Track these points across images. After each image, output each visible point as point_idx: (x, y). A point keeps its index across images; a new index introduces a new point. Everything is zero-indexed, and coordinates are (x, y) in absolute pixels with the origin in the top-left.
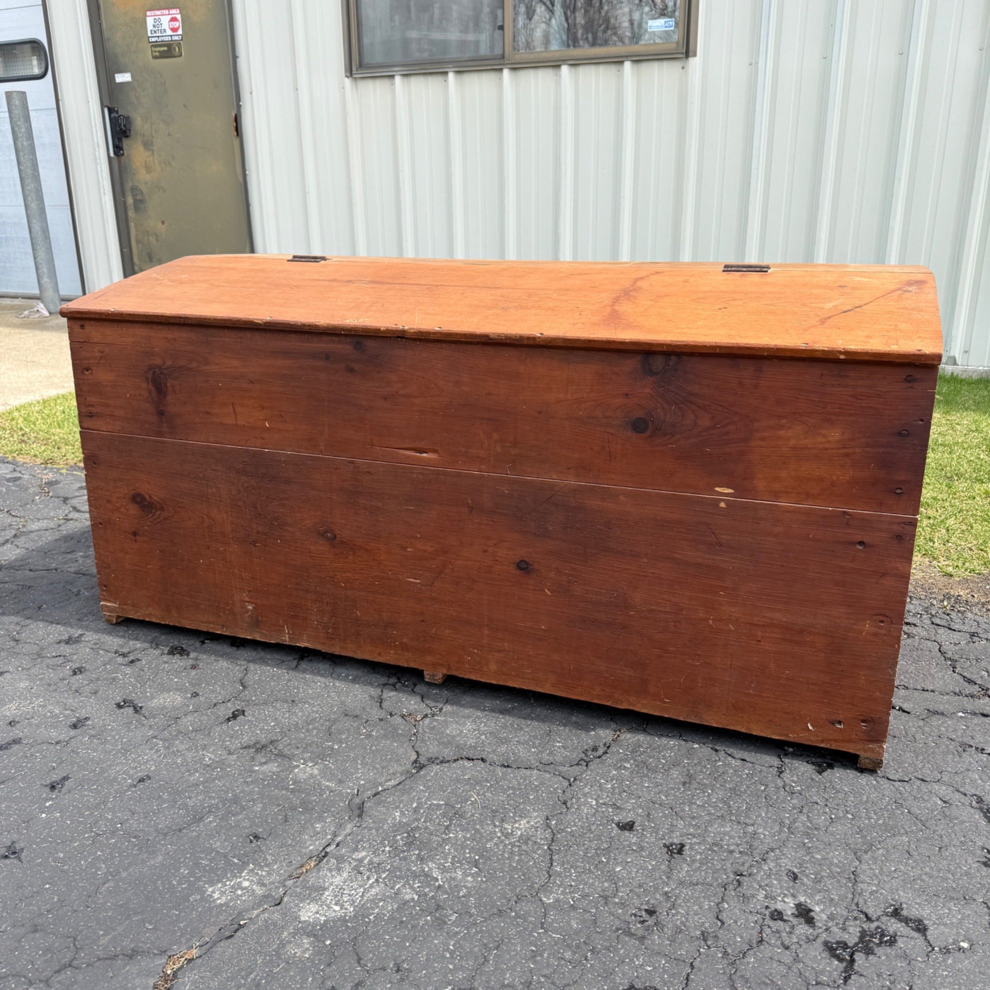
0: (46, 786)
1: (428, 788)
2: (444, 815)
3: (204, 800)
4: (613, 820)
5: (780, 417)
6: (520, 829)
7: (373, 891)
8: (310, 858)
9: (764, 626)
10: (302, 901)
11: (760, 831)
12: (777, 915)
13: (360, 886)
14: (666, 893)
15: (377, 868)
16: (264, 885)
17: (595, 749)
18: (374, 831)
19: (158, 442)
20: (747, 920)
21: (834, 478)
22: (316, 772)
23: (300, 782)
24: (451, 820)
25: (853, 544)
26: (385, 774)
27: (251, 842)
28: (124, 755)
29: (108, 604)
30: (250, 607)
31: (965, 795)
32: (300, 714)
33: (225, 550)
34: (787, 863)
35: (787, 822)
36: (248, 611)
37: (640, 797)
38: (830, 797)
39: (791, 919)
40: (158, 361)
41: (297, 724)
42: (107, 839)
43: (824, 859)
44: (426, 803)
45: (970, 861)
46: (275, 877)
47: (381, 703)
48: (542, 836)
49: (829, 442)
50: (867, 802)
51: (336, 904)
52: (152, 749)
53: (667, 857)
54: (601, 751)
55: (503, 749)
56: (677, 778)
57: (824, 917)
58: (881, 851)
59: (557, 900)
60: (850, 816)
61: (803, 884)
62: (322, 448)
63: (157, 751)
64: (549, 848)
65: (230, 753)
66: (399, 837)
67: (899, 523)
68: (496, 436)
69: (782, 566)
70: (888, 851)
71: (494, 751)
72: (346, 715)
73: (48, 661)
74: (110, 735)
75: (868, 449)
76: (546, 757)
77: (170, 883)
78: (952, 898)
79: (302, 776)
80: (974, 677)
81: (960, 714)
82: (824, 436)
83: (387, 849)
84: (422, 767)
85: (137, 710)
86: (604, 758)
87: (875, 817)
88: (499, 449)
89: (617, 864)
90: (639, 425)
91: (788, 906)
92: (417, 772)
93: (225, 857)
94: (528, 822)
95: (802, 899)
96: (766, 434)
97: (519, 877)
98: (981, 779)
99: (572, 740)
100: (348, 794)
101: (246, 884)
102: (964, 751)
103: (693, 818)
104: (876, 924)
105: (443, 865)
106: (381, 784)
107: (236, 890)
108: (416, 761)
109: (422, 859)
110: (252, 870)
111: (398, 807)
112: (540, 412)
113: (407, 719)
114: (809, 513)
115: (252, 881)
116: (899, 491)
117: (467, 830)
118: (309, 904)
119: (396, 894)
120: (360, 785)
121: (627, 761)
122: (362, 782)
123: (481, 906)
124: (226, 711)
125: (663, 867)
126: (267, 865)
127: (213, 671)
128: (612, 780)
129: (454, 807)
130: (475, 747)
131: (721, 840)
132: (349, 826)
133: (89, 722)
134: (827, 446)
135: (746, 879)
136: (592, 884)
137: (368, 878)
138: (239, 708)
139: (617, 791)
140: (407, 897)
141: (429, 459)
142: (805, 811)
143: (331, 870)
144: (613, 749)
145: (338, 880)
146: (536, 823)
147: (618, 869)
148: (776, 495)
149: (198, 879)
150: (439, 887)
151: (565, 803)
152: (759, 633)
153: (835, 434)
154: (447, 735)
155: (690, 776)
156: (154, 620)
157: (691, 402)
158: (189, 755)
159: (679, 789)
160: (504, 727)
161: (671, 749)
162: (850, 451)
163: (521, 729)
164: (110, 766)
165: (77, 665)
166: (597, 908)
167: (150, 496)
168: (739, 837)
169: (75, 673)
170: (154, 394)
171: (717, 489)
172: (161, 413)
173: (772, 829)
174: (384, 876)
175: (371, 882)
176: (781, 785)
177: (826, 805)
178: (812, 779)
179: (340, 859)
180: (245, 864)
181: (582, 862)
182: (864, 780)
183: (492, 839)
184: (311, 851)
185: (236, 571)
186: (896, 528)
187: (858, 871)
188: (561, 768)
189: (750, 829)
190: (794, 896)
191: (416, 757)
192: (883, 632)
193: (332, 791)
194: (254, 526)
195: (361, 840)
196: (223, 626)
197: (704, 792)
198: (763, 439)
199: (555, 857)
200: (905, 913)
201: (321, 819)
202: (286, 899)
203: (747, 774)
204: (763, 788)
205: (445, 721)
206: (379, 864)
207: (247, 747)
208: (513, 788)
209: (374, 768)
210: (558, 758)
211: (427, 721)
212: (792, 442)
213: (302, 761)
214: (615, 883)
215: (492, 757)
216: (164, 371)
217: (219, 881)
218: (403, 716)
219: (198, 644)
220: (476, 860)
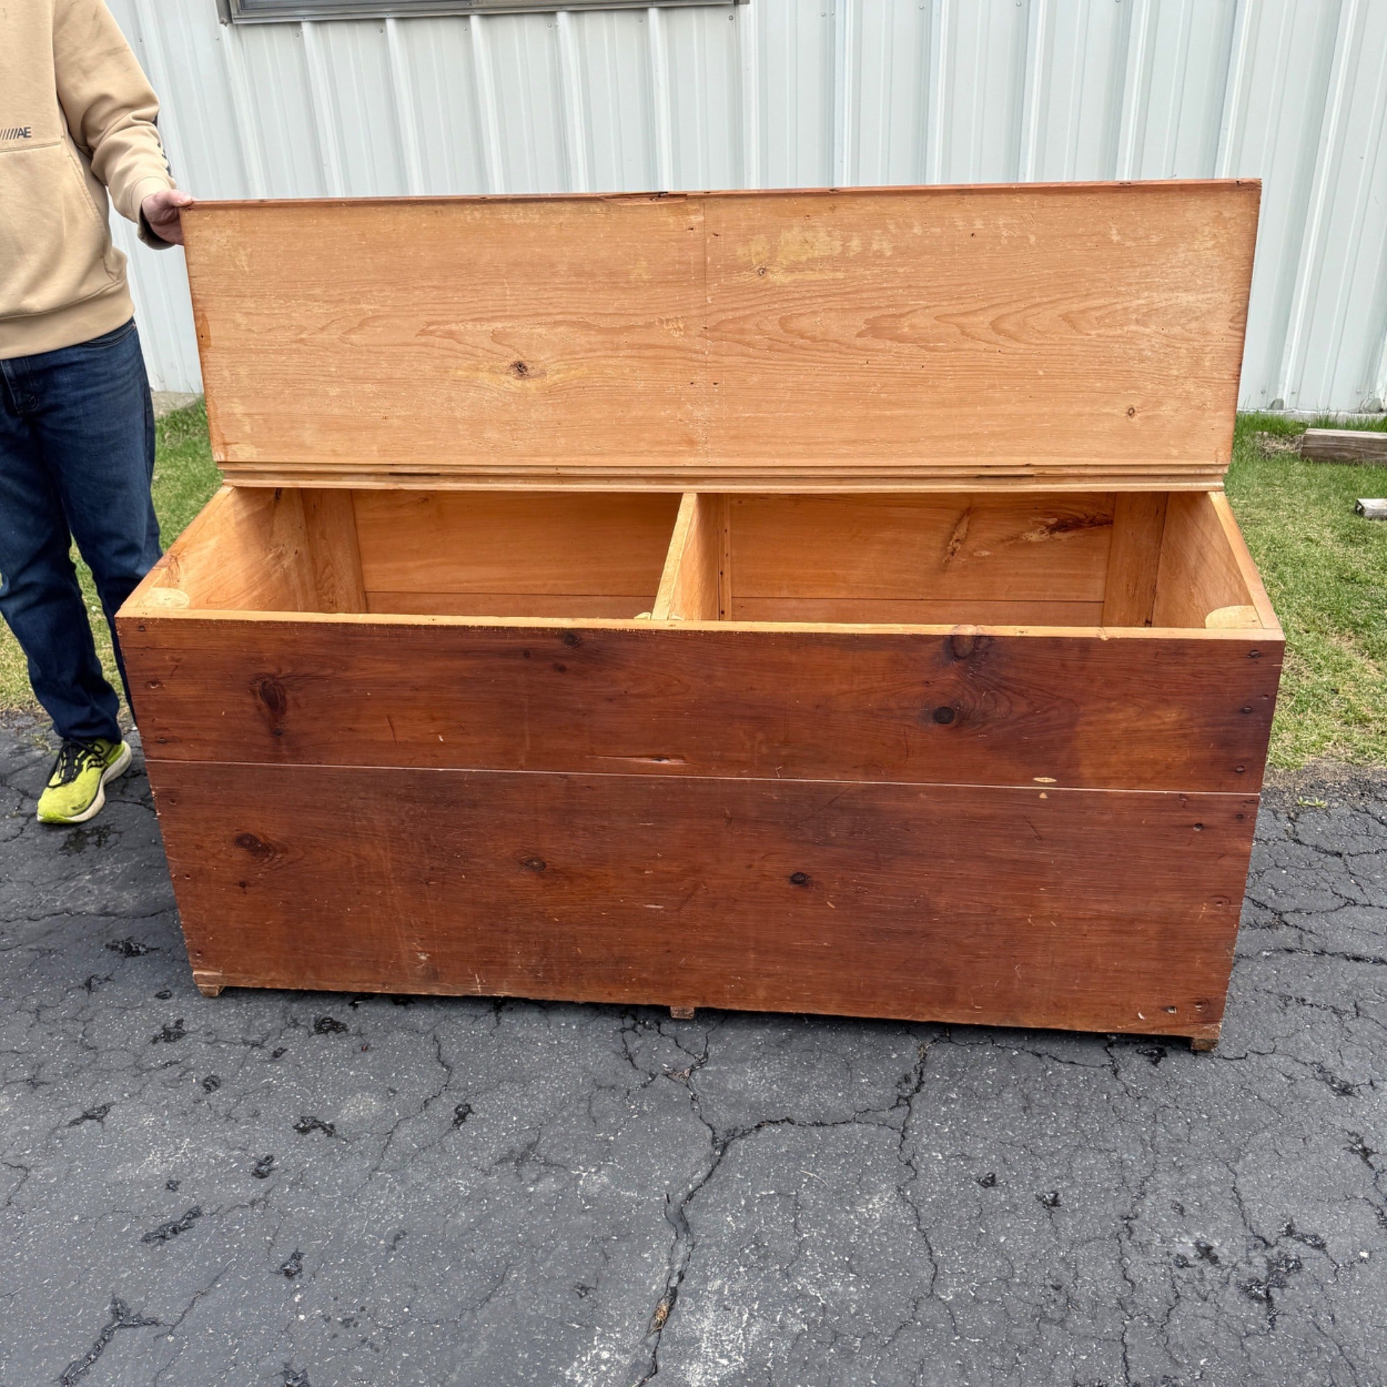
0: (278, 1273)
1: (747, 1174)
2: (784, 1208)
3: (492, 1249)
4: (970, 1176)
5: (1109, 700)
6: (878, 1211)
7: (755, 1330)
8: (659, 1301)
9: (1090, 919)
10: (681, 1362)
11: (1125, 1156)
12: (1183, 1263)
13: (737, 1327)
14: (1063, 1259)
15: (742, 1297)
16: (625, 1351)
17: (907, 1079)
18: (714, 1249)
19: (275, 769)
20: (1155, 1274)
21: (1170, 759)
22: (606, 1180)
23: (594, 1199)
24: (795, 1215)
25: (1190, 826)
26: (688, 1166)
27: (581, 1297)
28: (351, 1203)
29: (206, 973)
30: (423, 958)
31: (1305, 1064)
32: (541, 1096)
33: (384, 893)
34: (1169, 1195)
35: (1147, 1138)
36: (421, 962)
37: (986, 1139)
38: (1177, 1095)
39: (1196, 1262)
40: (271, 669)
41: (546, 1112)
42: (404, 1332)
43: (1200, 1177)
44: (756, 1198)
45: (1337, 1150)
46: (632, 1339)
47: (631, 1060)
48: (904, 1214)
49: (1164, 723)
50: (1215, 1094)
51: (721, 1357)
52: (383, 1188)
53: (1045, 1212)
54: (915, 1080)
55: (805, 1100)
56: (1014, 1104)
57: (1226, 1251)
58: (1250, 1155)
59: (957, 1295)
60: (1205, 1116)
61: (1192, 1216)
62: (522, 762)
63: (392, 1190)
64: (919, 1230)
65: (487, 1174)
66: (747, 1251)
67: (1240, 803)
68: (760, 736)
69: (1111, 855)
70: (1257, 1155)
71: (797, 1105)
72: (600, 1087)
73: (159, 1074)
74: (316, 1178)
75: (1208, 729)
76: (860, 1103)
77: (516, 1376)
78: (1335, 1201)
79: (594, 1190)
80: (1262, 899)
81: (1265, 953)
82: (1159, 717)
83: (742, 1269)
84: (725, 1146)
85: (330, 1130)
86: (923, 1090)
87: (1229, 1112)
88: (764, 750)
89: (998, 1234)
90: (944, 715)
91: (1186, 1246)
92: (722, 1155)
93: (562, 1323)
94: (881, 1199)
95: (1198, 1234)
96: (1093, 718)
97: (904, 1275)
98: (1313, 1040)
99: (877, 1071)
100: (658, 1202)
101: (605, 1355)
102: (1286, 1005)
103: (1052, 1154)
104: (1276, 1249)
105: (813, 1277)
106: (689, 1181)
107: (598, 1365)
108: (714, 1140)
109: (788, 1275)
110: (602, 1335)
111: (725, 1209)
112: (818, 707)
113: (675, 1078)
114: (1141, 798)
115: (610, 1350)
116: (1240, 769)
117: (822, 1226)
118: (690, 1364)
119: (782, 1327)
120: (667, 1187)
121: (950, 1089)
122: (667, 1182)
123: (880, 1322)
124: (445, 1109)
125: (1047, 1226)
126: (617, 1324)
127: (394, 1048)
128: (946, 1120)
129: (789, 1196)
130: (773, 1104)
131: (1091, 1178)
132: (681, 1247)
133: (276, 1164)
134: (1162, 727)
135: (1135, 1222)
136: (984, 1265)
137: (741, 1315)
138: (459, 1102)
139: (958, 1135)
140: (796, 1329)
141: (672, 767)
142: (1159, 1119)
143: (692, 1313)
144: (928, 1075)
145: (706, 1324)
146: (890, 1198)
147: (1002, 1240)
148: (1105, 782)
149: (546, 1362)
150: (824, 1307)
151: (909, 1163)
152: (1086, 927)
153: (1171, 716)
154: (732, 1092)
155: (1026, 1098)
156: (279, 986)
157: (1005, 688)
158: (438, 1186)
159: (1021, 1118)
160: (792, 1067)
161: (990, 1063)
162: (1187, 731)
163: (813, 1066)
164: (344, 1224)
165: (203, 1076)
166: (1002, 1296)
167: (265, 837)
168: (1107, 1169)
169: (209, 1089)
170: (266, 710)
171: (1037, 779)
172: (277, 734)
173: (1136, 1151)
174: (756, 1307)
175: (745, 1317)
176: (1122, 1089)
177: (1177, 1107)
178: (1151, 1075)
179: (695, 1295)
180: (590, 1328)
181: (961, 1240)
182: (1203, 1064)
183: (852, 1231)
184: (655, 1291)
185: (402, 917)
186: (1236, 807)
187: (1238, 1186)
188: (882, 1114)
189: (1114, 1156)
190: (1188, 1232)
191: (710, 1132)
192: (1221, 913)
193: (638, 1204)
194: (427, 861)
195: (706, 1264)
196: (384, 984)
197: (1049, 1117)
198: (1090, 723)
199: (931, 1239)
200: (1298, 1229)
201: (645, 1246)
202: (661, 1364)
203: (1083, 1081)
204: (1105, 1097)
205: (719, 1071)
206: (743, 1293)
207: (502, 1161)
208: (845, 1155)
209: (671, 1158)
210: (874, 1102)
211: (698, 1075)
212: (1124, 725)
213: (581, 1168)
214: (1007, 1259)
215: (798, 1115)
216: (281, 681)
217: (574, 1359)
218: (667, 1075)
219: (349, 1010)
220: (848, 1262)
